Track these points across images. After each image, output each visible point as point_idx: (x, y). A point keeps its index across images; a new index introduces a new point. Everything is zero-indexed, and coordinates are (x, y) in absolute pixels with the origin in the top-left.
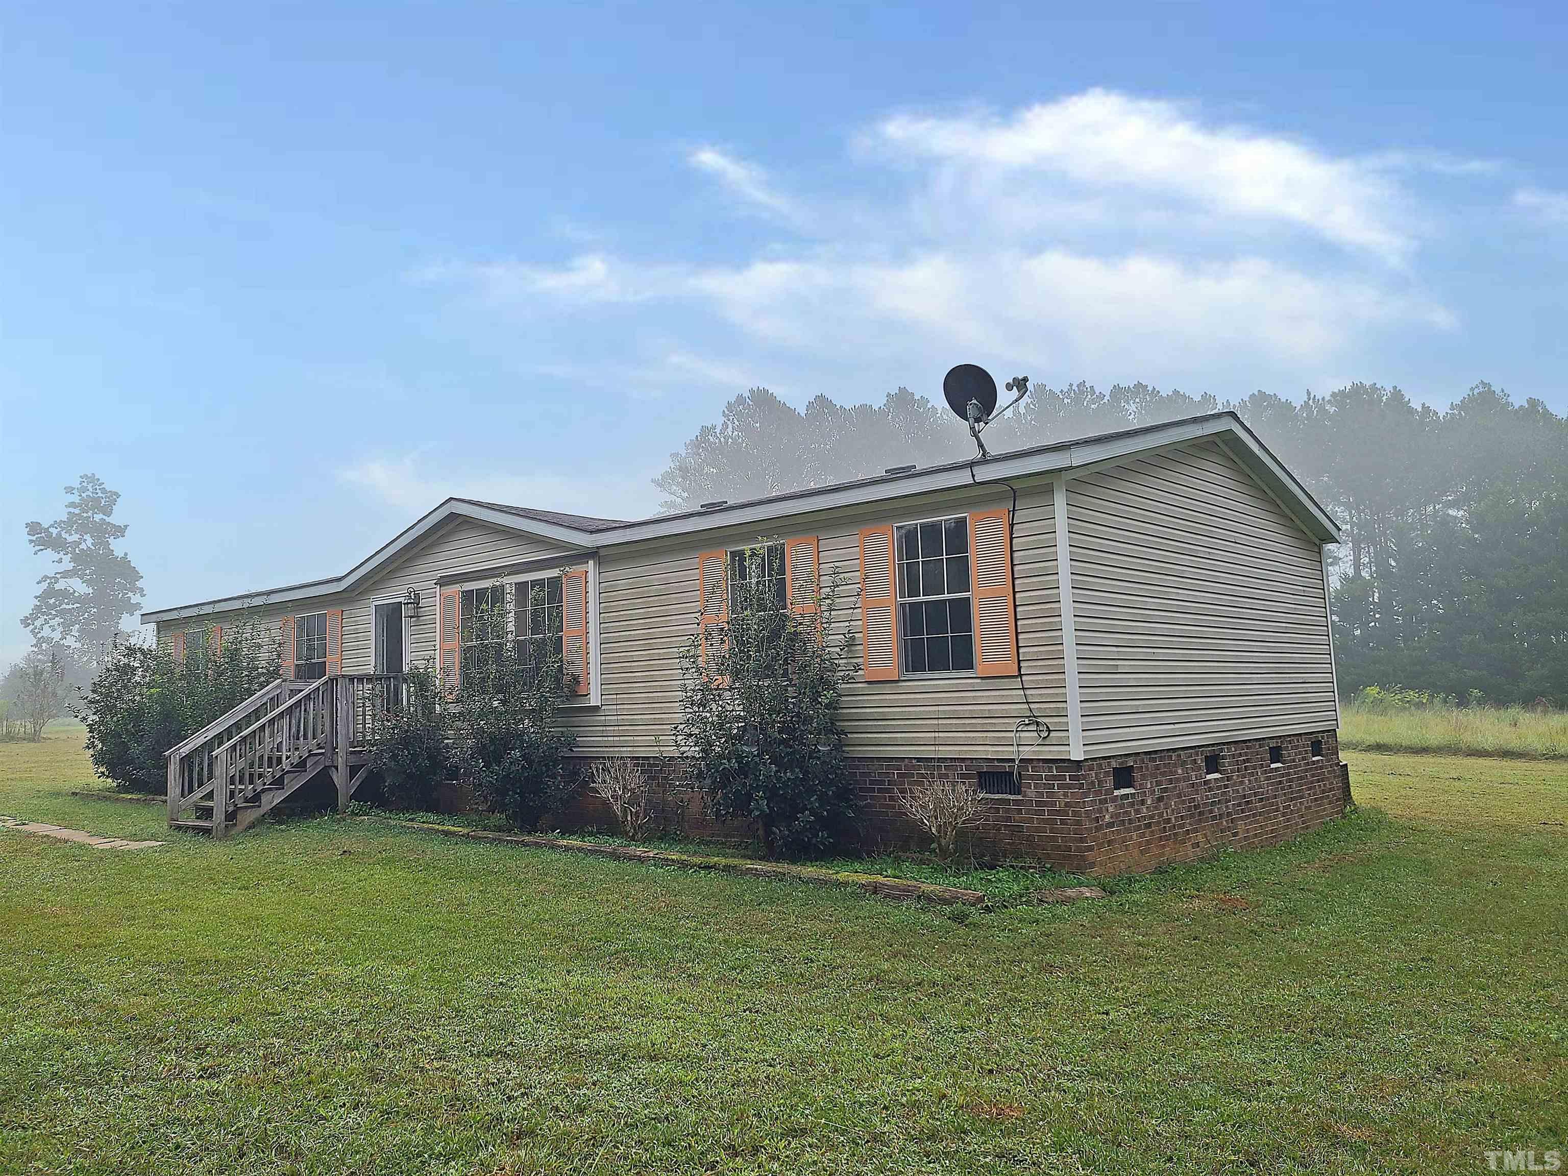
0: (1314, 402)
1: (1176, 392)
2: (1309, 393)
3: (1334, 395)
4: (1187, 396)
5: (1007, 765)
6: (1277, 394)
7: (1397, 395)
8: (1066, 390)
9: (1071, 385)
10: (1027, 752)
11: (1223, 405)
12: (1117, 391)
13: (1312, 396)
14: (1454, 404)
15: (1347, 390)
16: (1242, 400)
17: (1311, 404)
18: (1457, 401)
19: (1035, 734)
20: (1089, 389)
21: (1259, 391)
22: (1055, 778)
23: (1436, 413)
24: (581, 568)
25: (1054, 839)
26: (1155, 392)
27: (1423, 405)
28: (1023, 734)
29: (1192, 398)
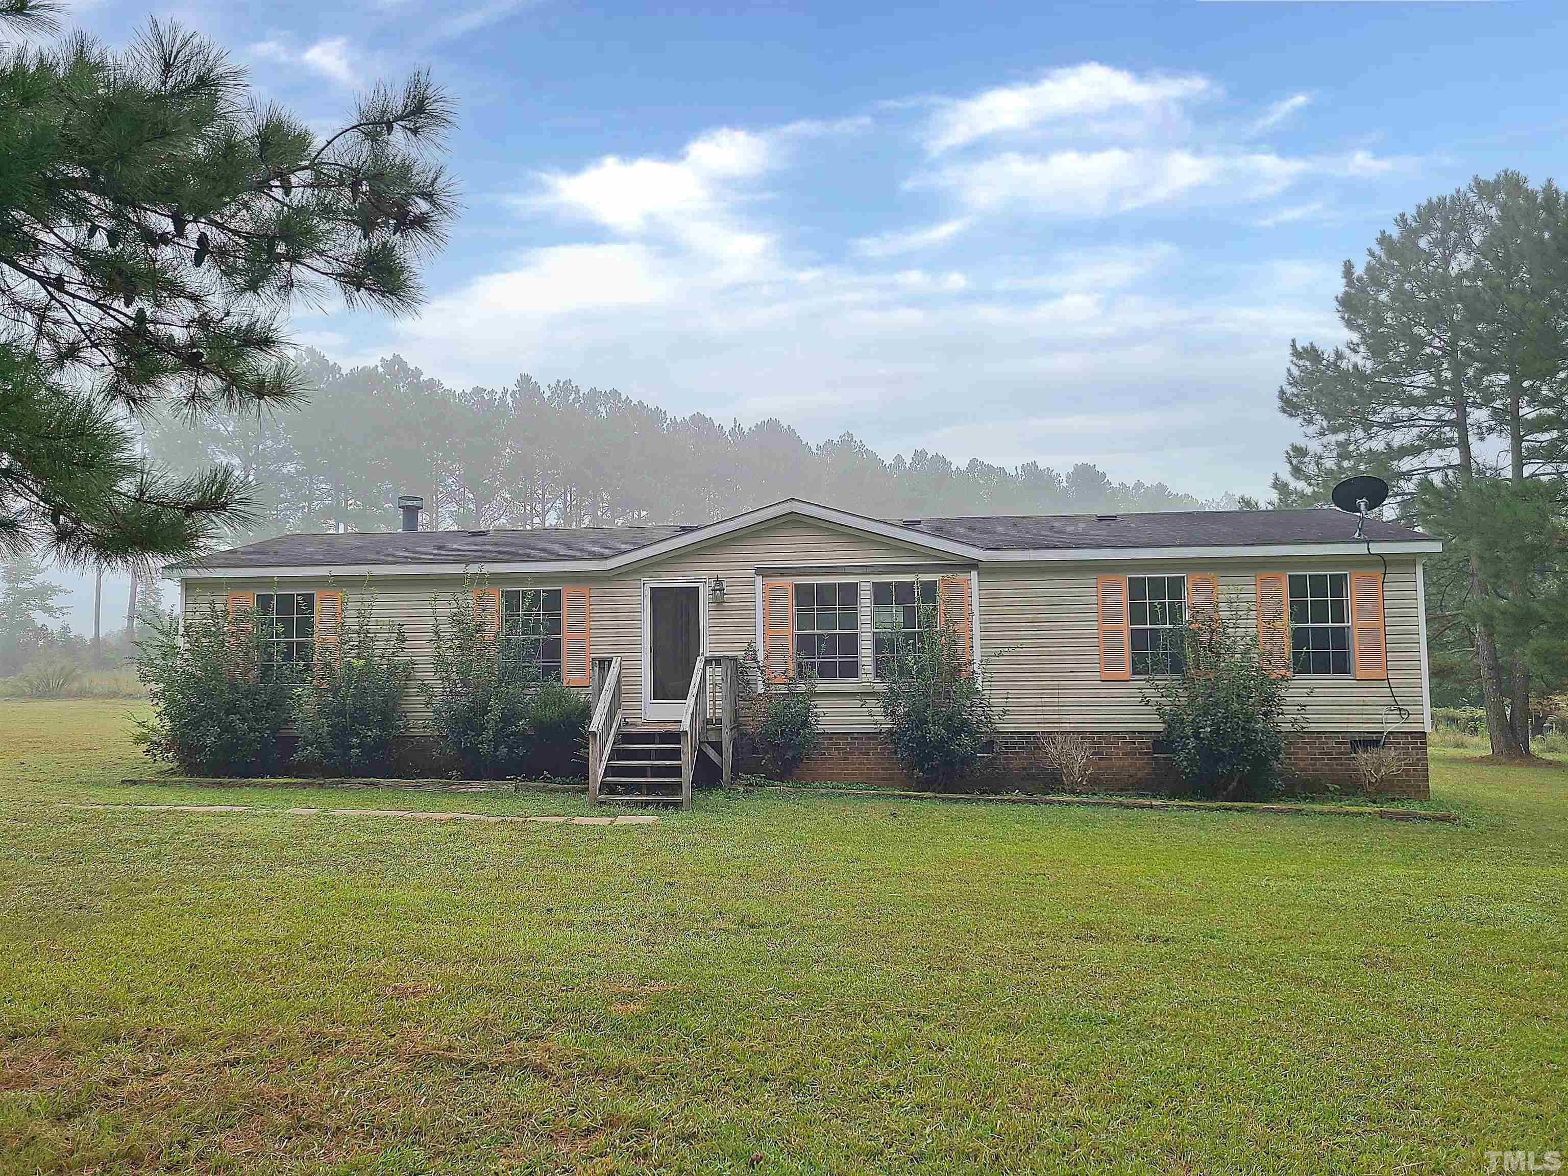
5: (1374, 735)
10: (1391, 728)
19: (1399, 716)
22: (1409, 743)
24: (961, 576)
25: (1409, 781)
28: (1389, 716)
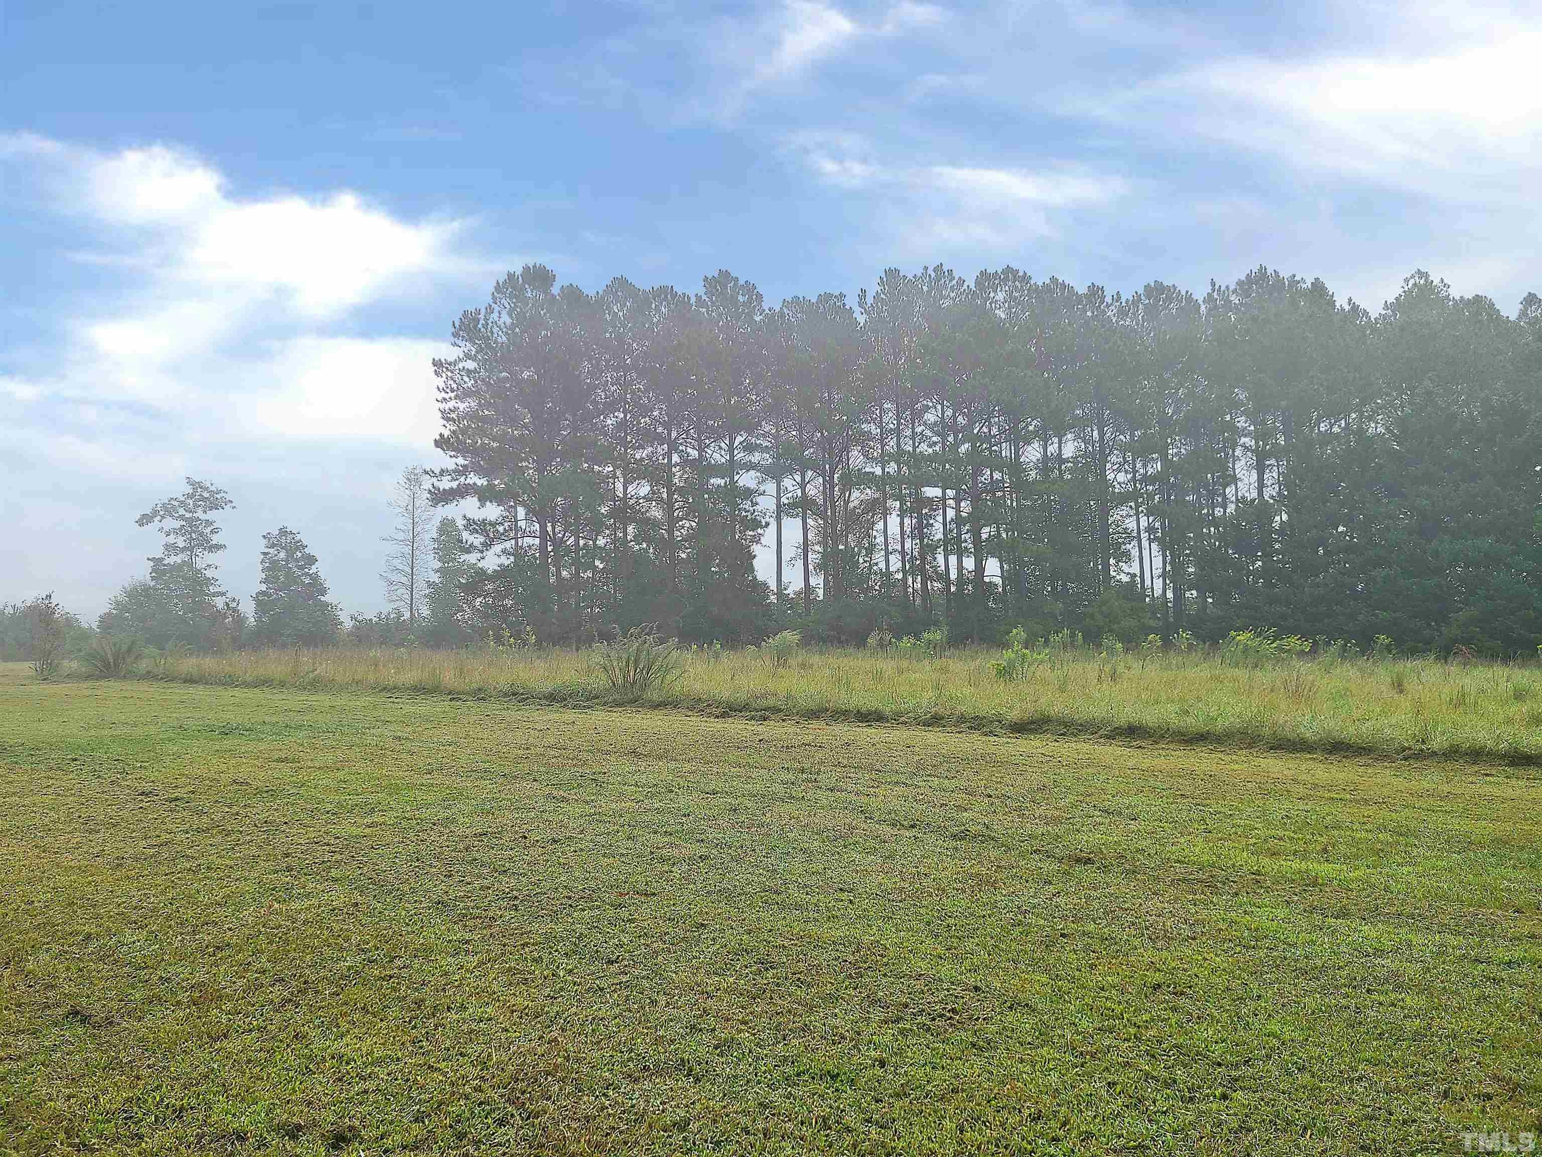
0: (1218, 295)
1: (1053, 279)
2: (1213, 284)
3: (1240, 283)
4: (1067, 284)
6: (1176, 285)
7: (1318, 288)
8: (919, 275)
9: (926, 268)
11: (1113, 299)
12: (985, 278)
13: (1217, 287)
14: (1388, 303)
15: (1253, 274)
16: (1136, 293)
17: (1216, 296)
18: (1391, 299)
20: (946, 273)
21: (1156, 281)
23: (1366, 313)
26: (1026, 278)
27: (1350, 300)
29: (1072, 287)
